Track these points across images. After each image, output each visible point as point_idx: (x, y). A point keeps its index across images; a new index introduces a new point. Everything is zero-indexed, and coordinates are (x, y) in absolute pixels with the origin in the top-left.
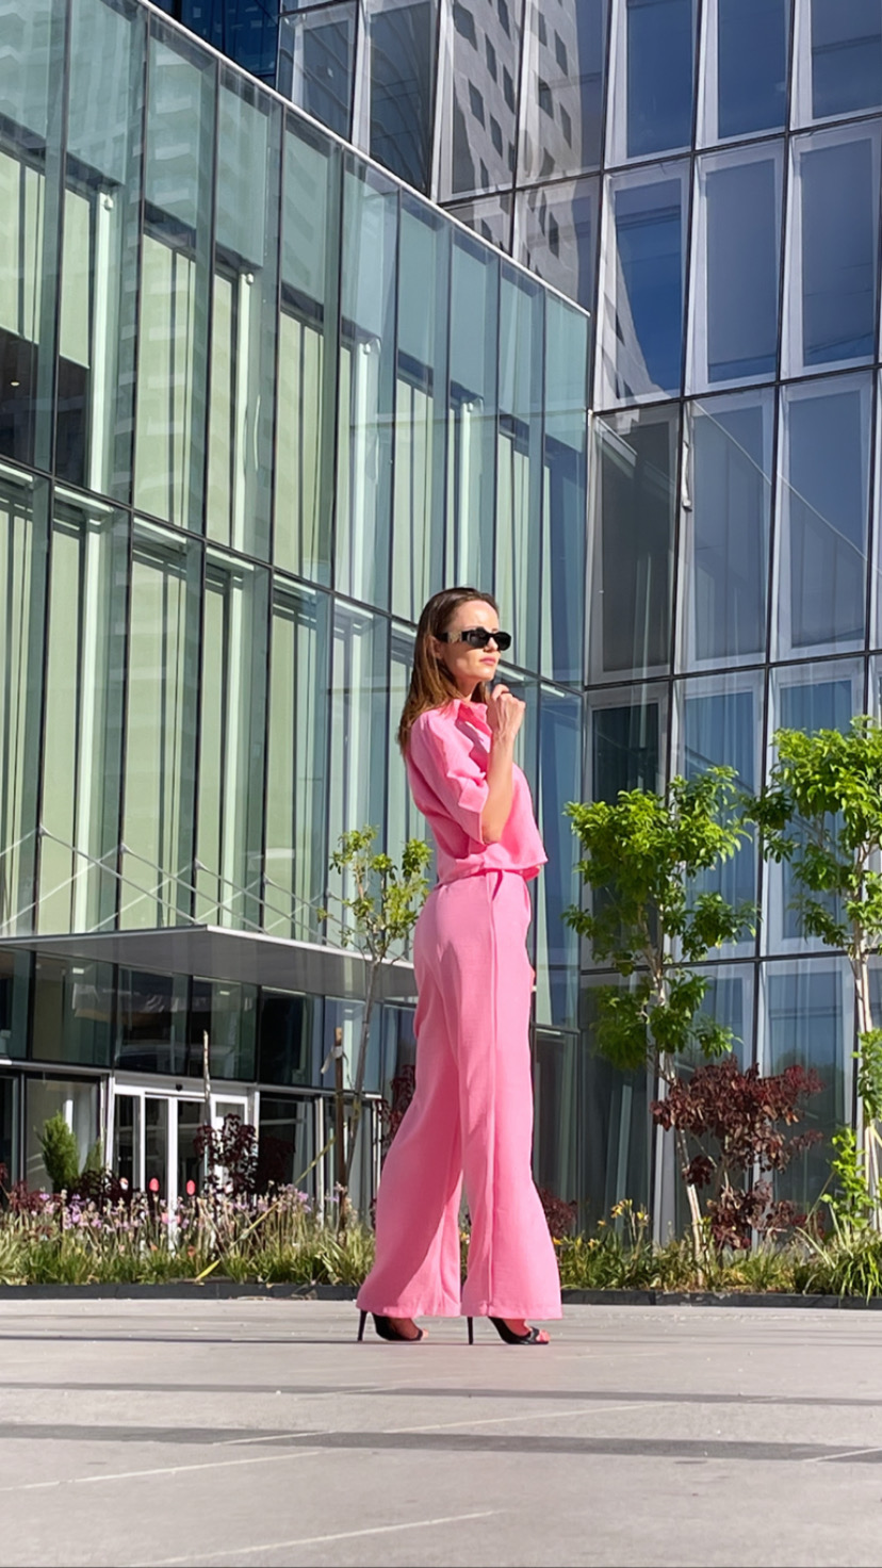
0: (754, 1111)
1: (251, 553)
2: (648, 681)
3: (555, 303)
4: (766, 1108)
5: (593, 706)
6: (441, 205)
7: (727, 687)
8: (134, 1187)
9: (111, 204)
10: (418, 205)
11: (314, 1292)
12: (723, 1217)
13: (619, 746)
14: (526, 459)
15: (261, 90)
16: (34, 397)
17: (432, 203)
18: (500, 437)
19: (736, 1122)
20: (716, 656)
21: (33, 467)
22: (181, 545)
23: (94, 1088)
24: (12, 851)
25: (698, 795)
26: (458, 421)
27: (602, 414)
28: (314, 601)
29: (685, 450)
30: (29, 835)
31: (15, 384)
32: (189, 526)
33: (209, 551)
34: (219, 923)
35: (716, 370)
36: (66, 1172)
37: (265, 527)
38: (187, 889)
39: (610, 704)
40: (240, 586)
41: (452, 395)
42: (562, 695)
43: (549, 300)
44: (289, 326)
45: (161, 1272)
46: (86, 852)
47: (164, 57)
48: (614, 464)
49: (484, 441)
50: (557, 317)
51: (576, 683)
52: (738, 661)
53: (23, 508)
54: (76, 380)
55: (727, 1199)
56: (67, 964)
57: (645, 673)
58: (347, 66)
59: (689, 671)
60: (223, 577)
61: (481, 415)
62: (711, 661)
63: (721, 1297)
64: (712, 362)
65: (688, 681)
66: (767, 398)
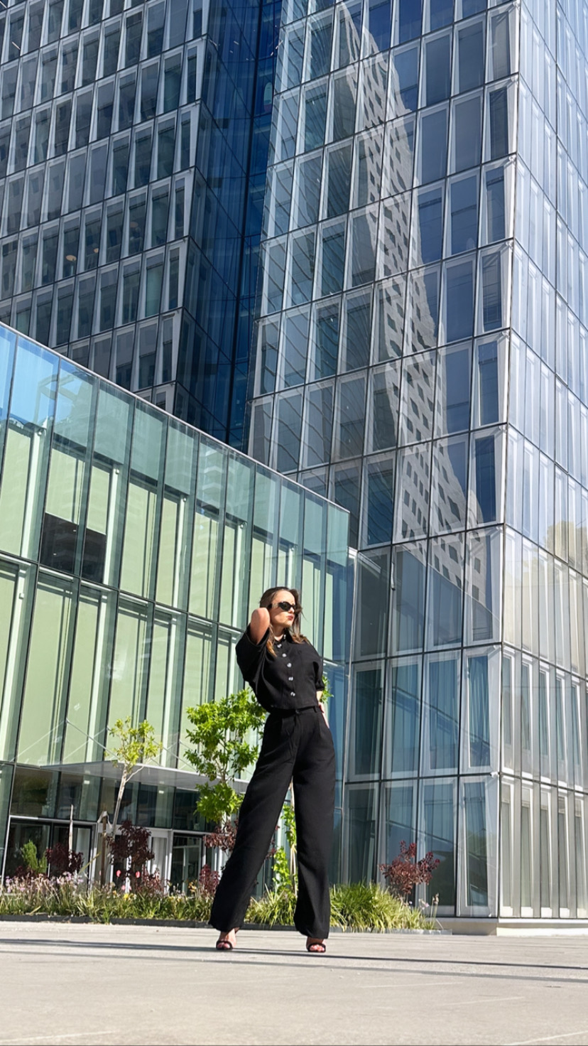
3: (333, 508)
5: (358, 670)
9: (118, 473)
13: (370, 687)
14: (319, 571)
18: (305, 561)
21: (74, 573)
24: (55, 730)
29: (393, 565)
30: (62, 722)
33: (157, 606)
37: (186, 598)
39: (365, 669)
40: (175, 622)
41: (283, 545)
43: (330, 507)
44: (201, 518)
48: (367, 570)
49: (298, 562)
50: (334, 513)
53: (68, 592)
54: (98, 539)
56: (80, 779)
59: (393, 655)
60: (166, 618)
61: (297, 552)
64: (403, 532)
65: (393, 659)
66: (424, 544)
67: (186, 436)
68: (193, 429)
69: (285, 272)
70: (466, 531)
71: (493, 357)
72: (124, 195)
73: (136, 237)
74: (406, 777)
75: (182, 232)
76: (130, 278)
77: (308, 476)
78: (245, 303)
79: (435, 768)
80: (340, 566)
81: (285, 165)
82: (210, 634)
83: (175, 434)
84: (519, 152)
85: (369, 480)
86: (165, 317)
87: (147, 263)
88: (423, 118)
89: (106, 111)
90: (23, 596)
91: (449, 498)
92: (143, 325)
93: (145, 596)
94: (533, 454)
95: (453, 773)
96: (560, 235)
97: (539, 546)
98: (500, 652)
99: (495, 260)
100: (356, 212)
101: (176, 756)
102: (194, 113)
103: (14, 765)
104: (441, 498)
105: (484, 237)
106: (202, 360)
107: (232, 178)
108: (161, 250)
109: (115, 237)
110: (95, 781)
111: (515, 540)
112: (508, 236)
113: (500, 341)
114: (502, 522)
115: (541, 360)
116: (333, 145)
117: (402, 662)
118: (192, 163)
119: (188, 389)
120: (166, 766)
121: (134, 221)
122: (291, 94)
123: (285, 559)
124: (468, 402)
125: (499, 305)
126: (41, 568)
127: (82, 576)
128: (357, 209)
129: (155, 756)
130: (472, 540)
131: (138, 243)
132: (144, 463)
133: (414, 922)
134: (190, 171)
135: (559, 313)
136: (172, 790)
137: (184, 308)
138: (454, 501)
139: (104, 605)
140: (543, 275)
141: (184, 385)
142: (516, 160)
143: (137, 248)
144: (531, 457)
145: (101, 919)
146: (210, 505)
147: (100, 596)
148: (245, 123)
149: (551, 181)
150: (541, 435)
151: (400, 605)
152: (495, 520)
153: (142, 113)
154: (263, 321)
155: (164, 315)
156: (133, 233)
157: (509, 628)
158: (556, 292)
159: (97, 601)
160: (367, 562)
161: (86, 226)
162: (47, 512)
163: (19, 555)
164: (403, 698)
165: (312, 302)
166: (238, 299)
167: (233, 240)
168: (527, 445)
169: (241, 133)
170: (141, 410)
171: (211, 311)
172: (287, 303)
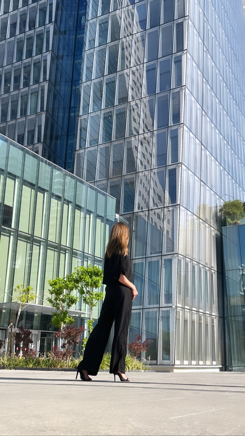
1: (45, 238)
9: (18, 181)
14: (103, 223)
15: (49, 162)
18: (97, 219)
29: (134, 221)
33: (34, 237)
35: (139, 208)
37: (47, 234)
40: (42, 244)
41: (88, 212)
43: (108, 197)
44: (54, 200)
49: (94, 220)
50: (109, 199)
54: (9, 209)
59: (134, 258)
60: (39, 243)
61: (94, 215)
65: (133, 260)
66: (147, 213)
67: (47, 166)
68: (50, 163)
69: (90, 97)
70: (164, 207)
71: (176, 135)
72: (21, 62)
73: (26, 80)
74: (138, 308)
75: (46, 78)
76: (23, 97)
77: (99, 183)
78: (73, 109)
79: (150, 304)
80: (112, 221)
81: (90, 51)
82: (57, 249)
83: (43, 165)
84: (188, 49)
85: (124, 185)
86: (38, 115)
87: (31, 91)
88: (148, 33)
89: (14, 25)
91: (157, 193)
92: (29, 118)
93: (29, 233)
94: (192, 176)
95: (157, 307)
96: (204, 85)
97: (194, 214)
98: (177, 257)
99: (178, 95)
100: (120, 72)
101: (42, 300)
102: (51, 27)
104: (154, 194)
105: (173, 85)
106: (54, 134)
107: (68, 56)
108: (36, 86)
109: (17, 79)
110: (7, 310)
111: (184, 211)
112: (183, 84)
113: (179, 129)
114: (179, 204)
115: (196, 137)
116: (111, 43)
117: (137, 261)
118: (50, 49)
119: (49, 146)
120: (38, 304)
121: (26, 73)
122: (93, 21)
123: (89, 218)
124: (166, 154)
125: (179, 113)
127: (2, 224)
128: (120, 71)
129: (33, 300)
130: (167, 211)
131: (27, 82)
132: (29, 177)
133: (140, 367)
134: (50, 52)
135: (203, 117)
136: (40, 314)
137: (47, 111)
138: (159, 195)
139: (12, 237)
140: (197, 101)
141: (47, 144)
142: (187, 53)
143: (26, 84)
144: (191, 177)
145: (10, 367)
146: (57, 195)
147: (10, 233)
148: (73, 33)
149: (201, 62)
150: (195, 168)
151: (137, 238)
152: (176, 203)
153: (29, 26)
154: (80, 118)
155: (38, 114)
156: (25, 78)
157: (181, 247)
158: (202, 109)
159: (9, 235)
160: (123, 220)
161: (5, 74)
164: (137, 276)
165: (101, 110)
166: (70, 108)
167: (68, 82)
168: (190, 172)
169: (71, 37)
170: (28, 154)
171: (58, 112)
172: (91, 110)
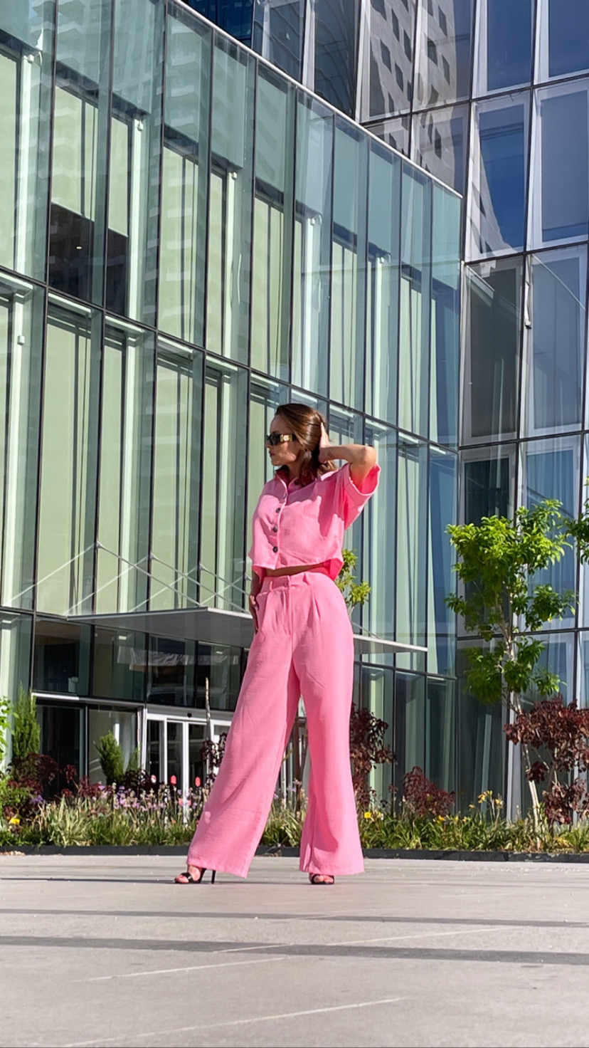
0: (574, 731)
1: (235, 359)
2: (502, 443)
3: (439, 190)
4: (583, 730)
5: (465, 460)
6: (363, 124)
7: (555, 447)
8: (160, 781)
9: (142, 127)
10: (347, 125)
11: (280, 851)
12: (553, 802)
13: (483, 487)
14: (420, 295)
16: (92, 256)
17: (356, 123)
18: (402, 279)
19: (562, 738)
20: (548, 426)
21: (91, 302)
22: (189, 355)
23: (133, 716)
24: (79, 558)
25: (536, 519)
26: (374, 270)
27: (471, 264)
28: (278, 391)
29: (527, 287)
30: (89, 548)
31: (79, 248)
32: (195, 342)
33: (208, 358)
34: (215, 606)
35: (548, 234)
36: (115, 771)
37: (245, 342)
38: (195, 583)
39: (476, 459)
40: (229, 382)
41: (370, 252)
42: (444, 453)
43: (435, 187)
44: (261, 207)
45: (178, 838)
46: (127, 559)
47: (177, 28)
48: (480, 298)
49: (391, 282)
50: (440, 199)
51: (454, 445)
52: (562, 429)
53: (85, 330)
54: (119, 244)
55: (556, 791)
56: (115, 633)
57: (500, 438)
58: (299, 31)
59: (530, 436)
60: (217, 375)
61: (390, 265)
62: (544, 429)
63: (553, 856)
64: (545, 228)
67: (238, 63)
68: (246, 52)
83: (222, 61)
90: (22, 340)
93: (187, 340)
103: (32, 615)
117: (545, 447)
126: (50, 295)
127: (106, 309)
139: (132, 352)
147: (126, 338)
159: (121, 345)
162: (55, 200)
163: (12, 269)
